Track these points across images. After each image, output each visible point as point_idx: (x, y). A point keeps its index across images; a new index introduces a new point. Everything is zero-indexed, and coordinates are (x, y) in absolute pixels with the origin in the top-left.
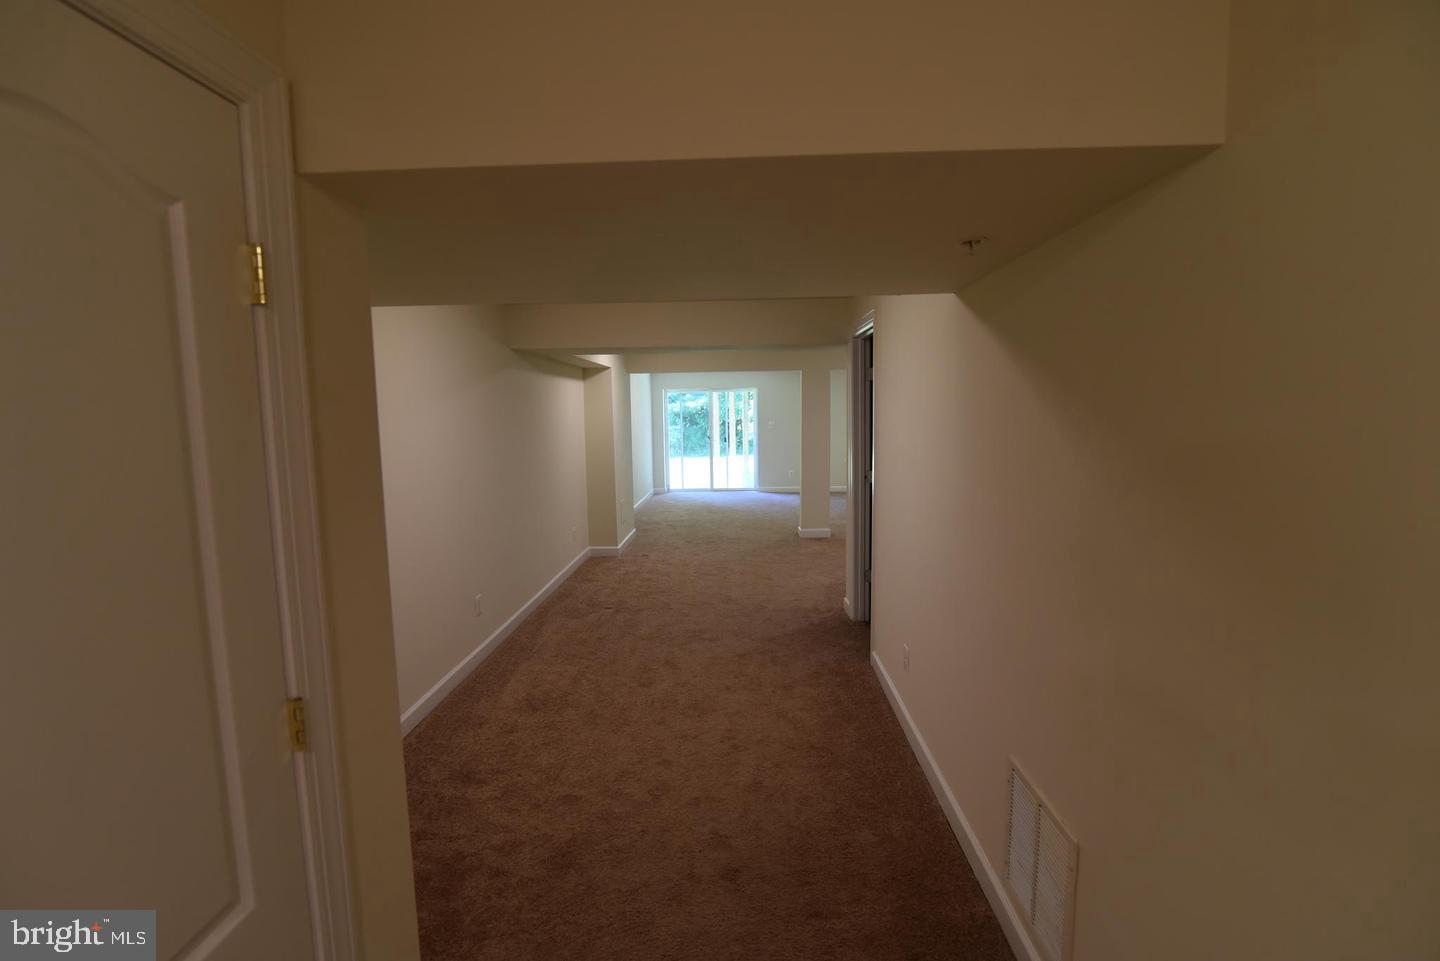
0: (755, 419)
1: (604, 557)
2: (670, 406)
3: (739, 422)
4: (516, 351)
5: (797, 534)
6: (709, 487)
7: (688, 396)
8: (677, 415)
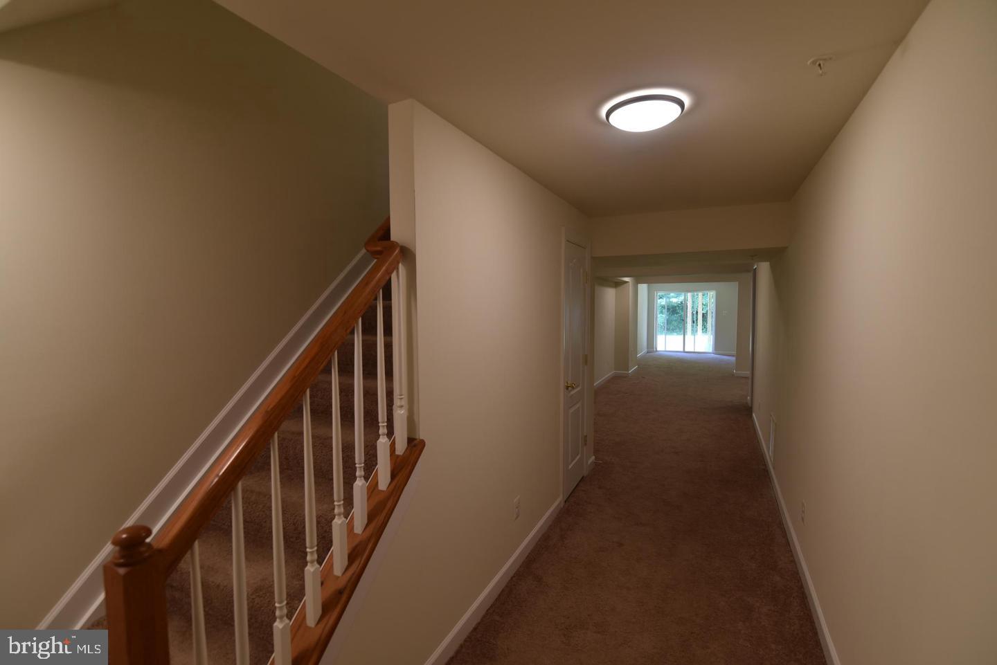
0: (714, 311)
1: (622, 376)
2: (659, 301)
5: (733, 374)
6: (682, 350)
7: (672, 294)
8: (663, 307)
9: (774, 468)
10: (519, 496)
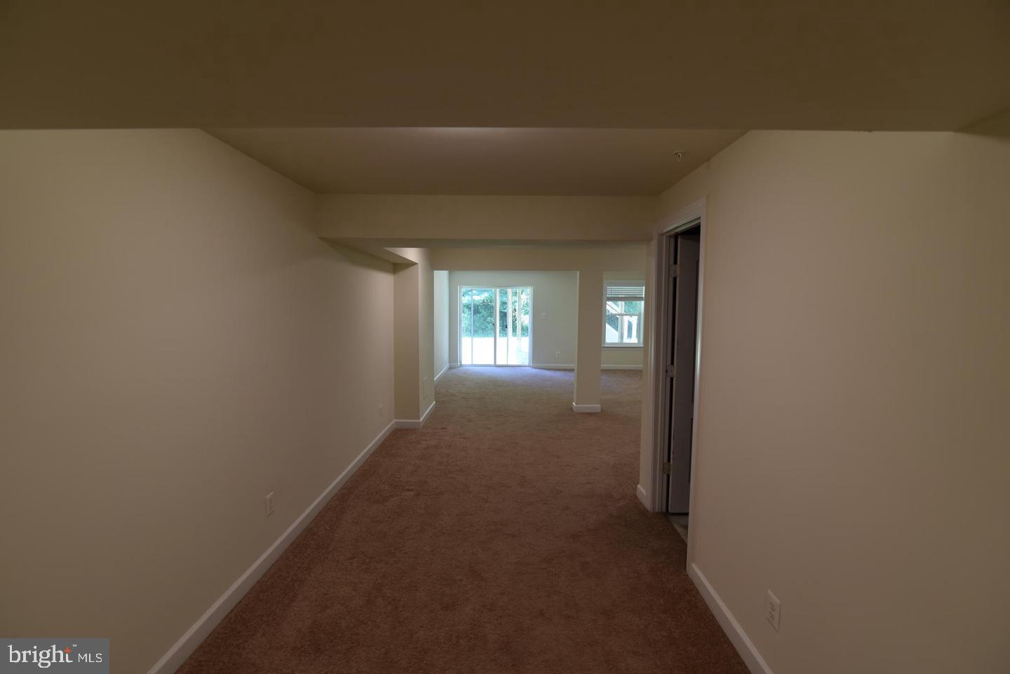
0: (530, 309)
1: (407, 430)
2: (463, 298)
4: (322, 239)
5: (572, 409)
6: (493, 363)
7: (474, 292)
8: (468, 307)
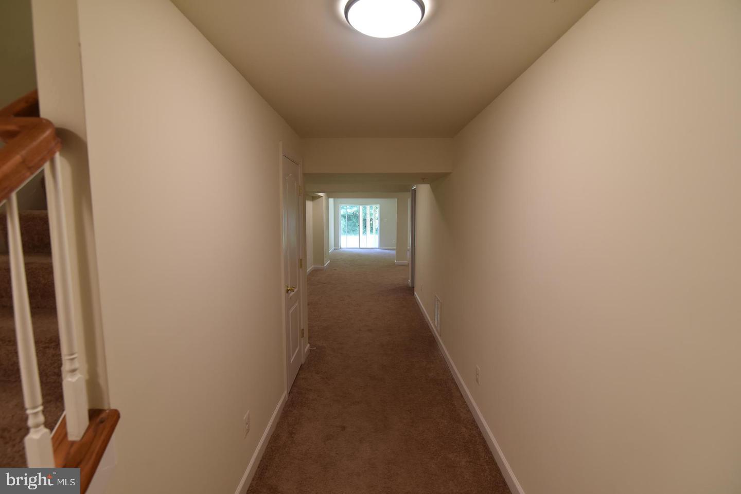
0: (379, 219)
1: (320, 269)
2: (341, 211)
3: (371, 220)
5: (394, 263)
6: (358, 247)
8: (344, 216)
9: (440, 336)
10: (248, 411)
